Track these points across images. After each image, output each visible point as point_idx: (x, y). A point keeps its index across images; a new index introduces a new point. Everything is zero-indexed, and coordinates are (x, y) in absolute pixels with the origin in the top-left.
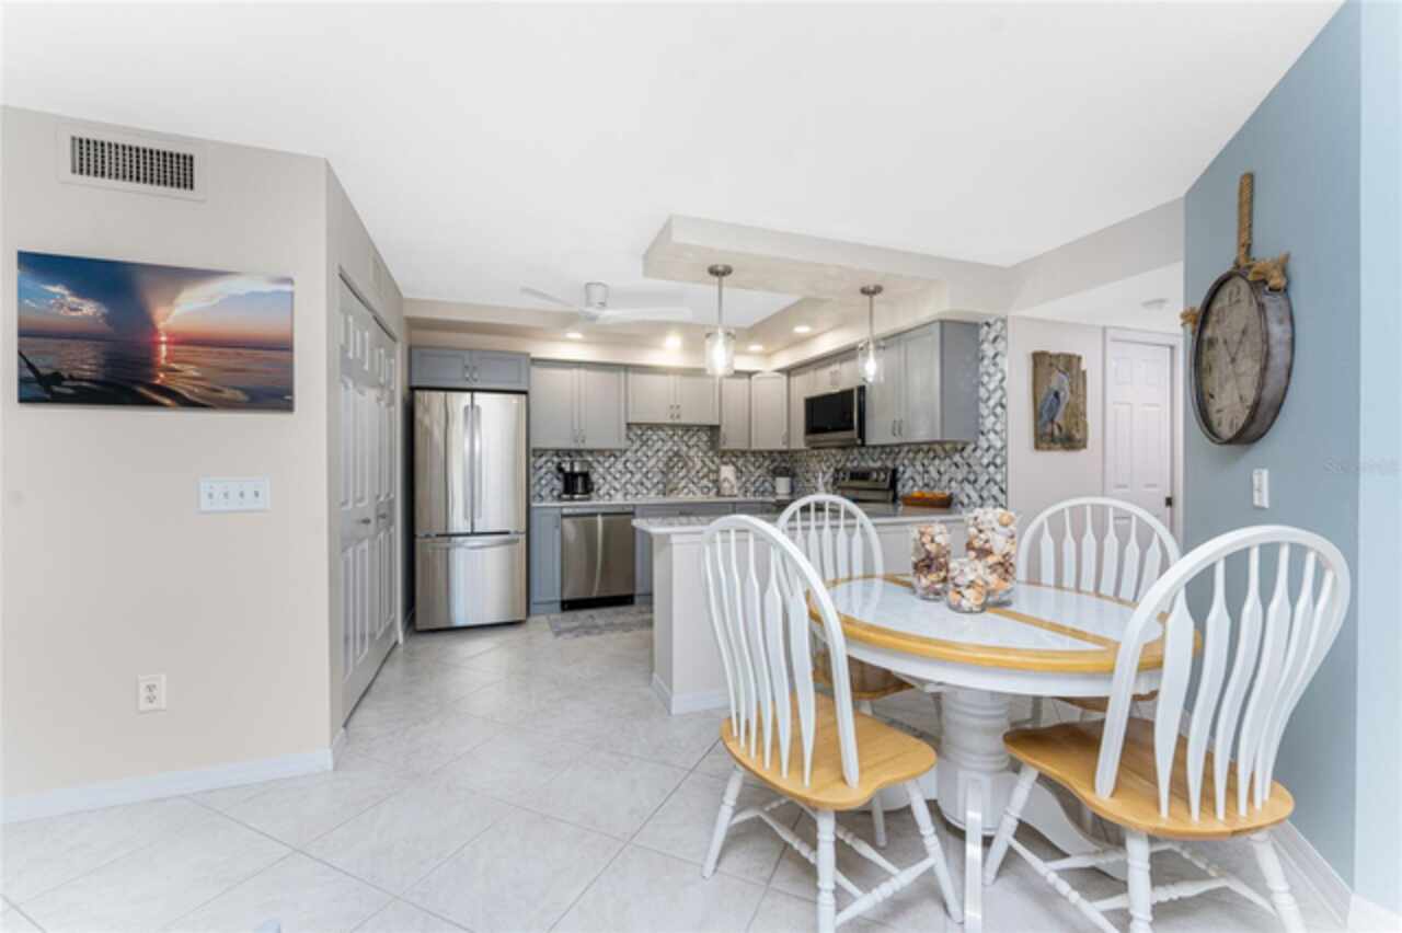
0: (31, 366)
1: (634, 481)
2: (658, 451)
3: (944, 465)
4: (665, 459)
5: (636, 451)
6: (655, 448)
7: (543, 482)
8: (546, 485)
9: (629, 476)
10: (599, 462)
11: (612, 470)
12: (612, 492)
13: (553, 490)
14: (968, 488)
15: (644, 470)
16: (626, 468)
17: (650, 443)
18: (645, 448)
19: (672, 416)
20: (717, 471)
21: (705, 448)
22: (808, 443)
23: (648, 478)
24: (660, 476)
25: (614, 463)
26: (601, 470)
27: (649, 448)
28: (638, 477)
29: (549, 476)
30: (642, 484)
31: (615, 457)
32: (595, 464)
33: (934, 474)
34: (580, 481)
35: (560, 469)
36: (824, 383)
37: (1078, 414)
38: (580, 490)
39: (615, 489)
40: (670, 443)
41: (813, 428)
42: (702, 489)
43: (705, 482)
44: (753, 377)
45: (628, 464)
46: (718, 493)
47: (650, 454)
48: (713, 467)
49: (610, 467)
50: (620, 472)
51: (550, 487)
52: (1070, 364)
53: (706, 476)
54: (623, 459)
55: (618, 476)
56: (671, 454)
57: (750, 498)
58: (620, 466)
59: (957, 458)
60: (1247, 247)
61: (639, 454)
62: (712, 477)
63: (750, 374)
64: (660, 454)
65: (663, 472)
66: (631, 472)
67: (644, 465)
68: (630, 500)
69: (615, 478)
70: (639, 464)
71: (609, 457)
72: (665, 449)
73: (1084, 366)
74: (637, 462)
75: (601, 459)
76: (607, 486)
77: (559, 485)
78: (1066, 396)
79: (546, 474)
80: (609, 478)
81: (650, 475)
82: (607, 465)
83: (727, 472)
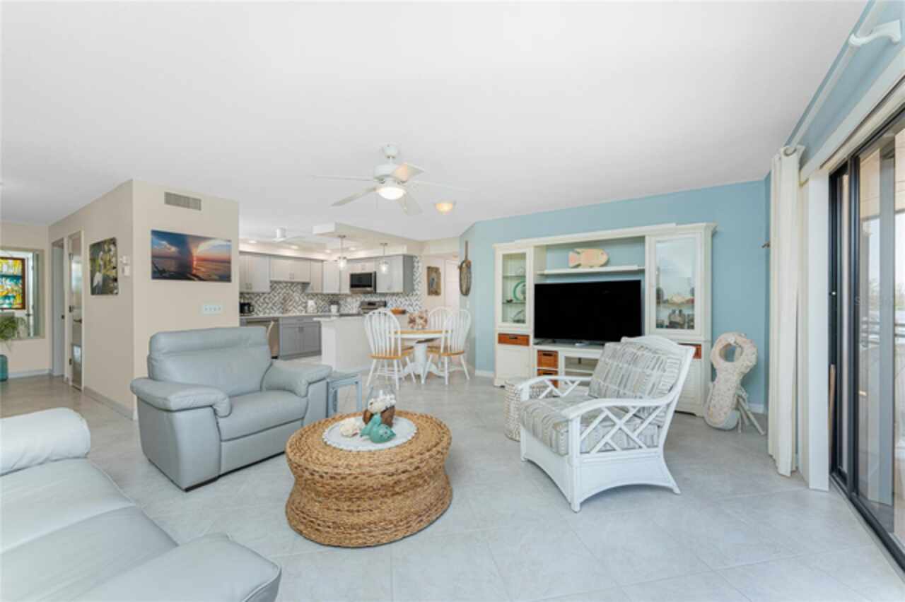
0: (156, 267)
1: (268, 307)
2: (279, 293)
3: (403, 300)
4: (283, 297)
5: (269, 293)
9: (266, 305)
11: (258, 302)
12: (258, 312)
14: (410, 307)
15: (273, 302)
17: (276, 290)
18: (273, 292)
19: (291, 278)
20: (306, 303)
21: (300, 292)
22: (351, 291)
23: (275, 306)
24: (280, 305)
25: (259, 298)
26: (253, 302)
27: (276, 292)
28: (270, 305)
30: (272, 308)
31: (259, 296)
32: (253, 299)
33: (399, 302)
34: (248, 307)
36: (359, 269)
37: (438, 284)
38: (247, 311)
39: (260, 311)
40: (285, 290)
41: (353, 286)
42: (299, 311)
43: (300, 307)
44: (325, 262)
45: (266, 300)
46: (306, 312)
47: (276, 294)
48: (304, 300)
50: (262, 303)
52: (436, 270)
53: (301, 305)
54: (263, 297)
56: (285, 295)
57: (319, 314)
58: (262, 300)
59: (407, 298)
60: (466, 257)
61: (271, 295)
62: (304, 305)
63: (322, 261)
64: (281, 295)
65: (282, 303)
66: (267, 303)
67: (273, 299)
68: (266, 315)
69: (260, 306)
72: (283, 292)
73: (441, 271)
74: (270, 298)
75: (256, 297)
76: (256, 310)
78: (436, 280)
80: (257, 305)
81: (276, 304)
83: (311, 303)
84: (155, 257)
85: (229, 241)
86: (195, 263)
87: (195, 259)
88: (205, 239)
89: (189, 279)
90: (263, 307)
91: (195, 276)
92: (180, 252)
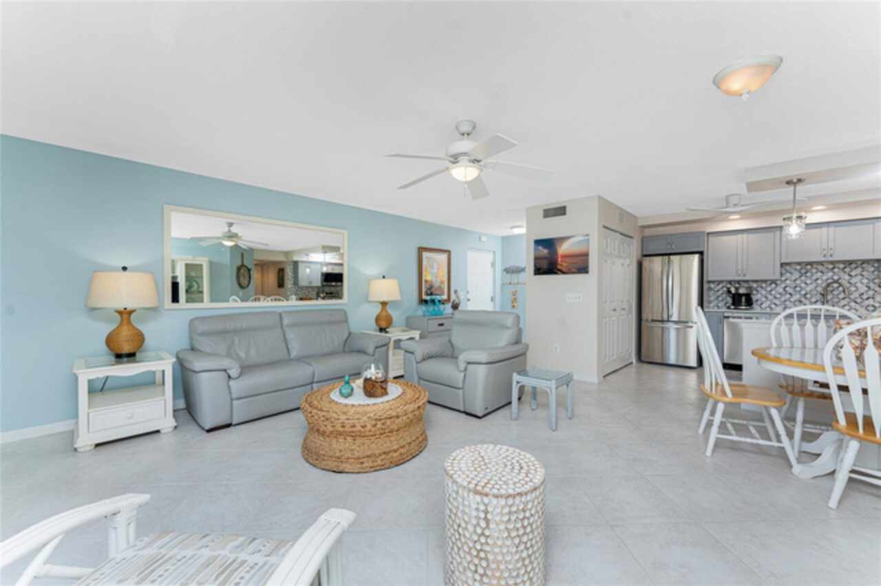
0: (536, 266)
1: (792, 299)
2: (817, 279)
4: (824, 285)
5: (795, 280)
6: (814, 278)
7: (720, 299)
8: (722, 300)
9: (788, 296)
10: (762, 287)
11: (773, 292)
12: (773, 306)
13: (726, 303)
15: (803, 292)
16: (786, 291)
17: (809, 274)
19: (824, 256)
23: (806, 298)
24: (819, 297)
25: (775, 288)
26: (764, 292)
27: (808, 277)
28: (797, 297)
29: (724, 295)
31: (776, 284)
32: (759, 289)
34: (743, 299)
35: (729, 292)
38: (744, 304)
40: (830, 274)
45: (788, 289)
47: (808, 282)
49: (771, 291)
50: (780, 294)
51: (725, 302)
54: (783, 285)
55: (778, 296)
56: (830, 281)
58: (780, 289)
61: (798, 282)
64: (819, 282)
65: (821, 294)
66: (791, 294)
67: (802, 289)
69: (776, 298)
70: (798, 289)
71: (771, 284)
72: (825, 278)
74: (796, 287)
75: (764, 285)
76: (768, 302)
77: (730, 300)
79: (722, 294)
80: (770, 297)
81: (808, 296)
82: (769, 289)
84: (537, 259)
85: (588, 235)
86: (559, 260)
87: (559, 256)
88: (568, 238)
89: (556, 273)
90: (783, 299)
91: (559, 270)
92: (550, 253)
